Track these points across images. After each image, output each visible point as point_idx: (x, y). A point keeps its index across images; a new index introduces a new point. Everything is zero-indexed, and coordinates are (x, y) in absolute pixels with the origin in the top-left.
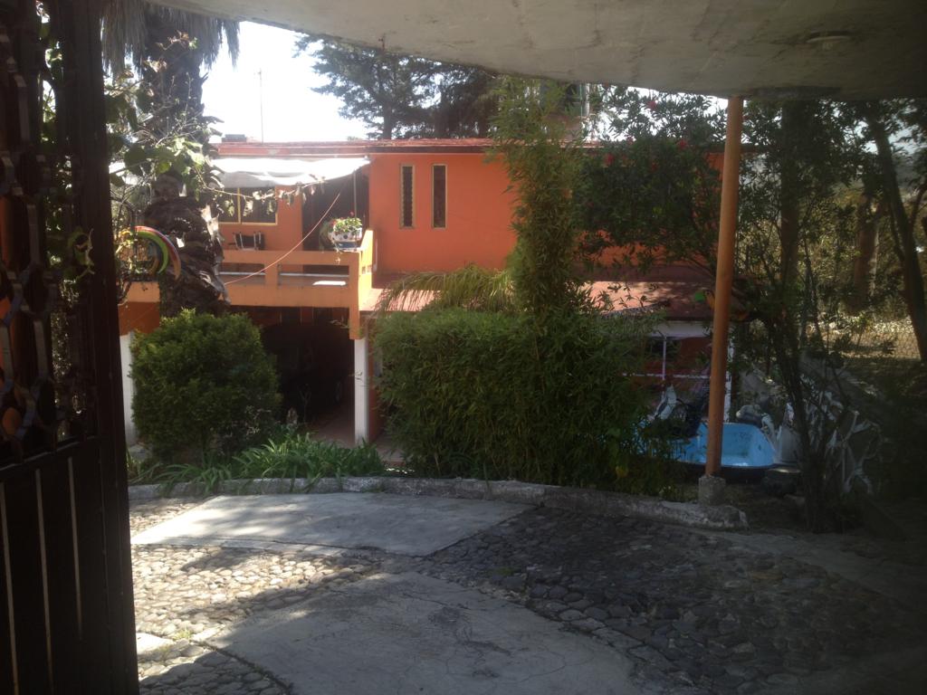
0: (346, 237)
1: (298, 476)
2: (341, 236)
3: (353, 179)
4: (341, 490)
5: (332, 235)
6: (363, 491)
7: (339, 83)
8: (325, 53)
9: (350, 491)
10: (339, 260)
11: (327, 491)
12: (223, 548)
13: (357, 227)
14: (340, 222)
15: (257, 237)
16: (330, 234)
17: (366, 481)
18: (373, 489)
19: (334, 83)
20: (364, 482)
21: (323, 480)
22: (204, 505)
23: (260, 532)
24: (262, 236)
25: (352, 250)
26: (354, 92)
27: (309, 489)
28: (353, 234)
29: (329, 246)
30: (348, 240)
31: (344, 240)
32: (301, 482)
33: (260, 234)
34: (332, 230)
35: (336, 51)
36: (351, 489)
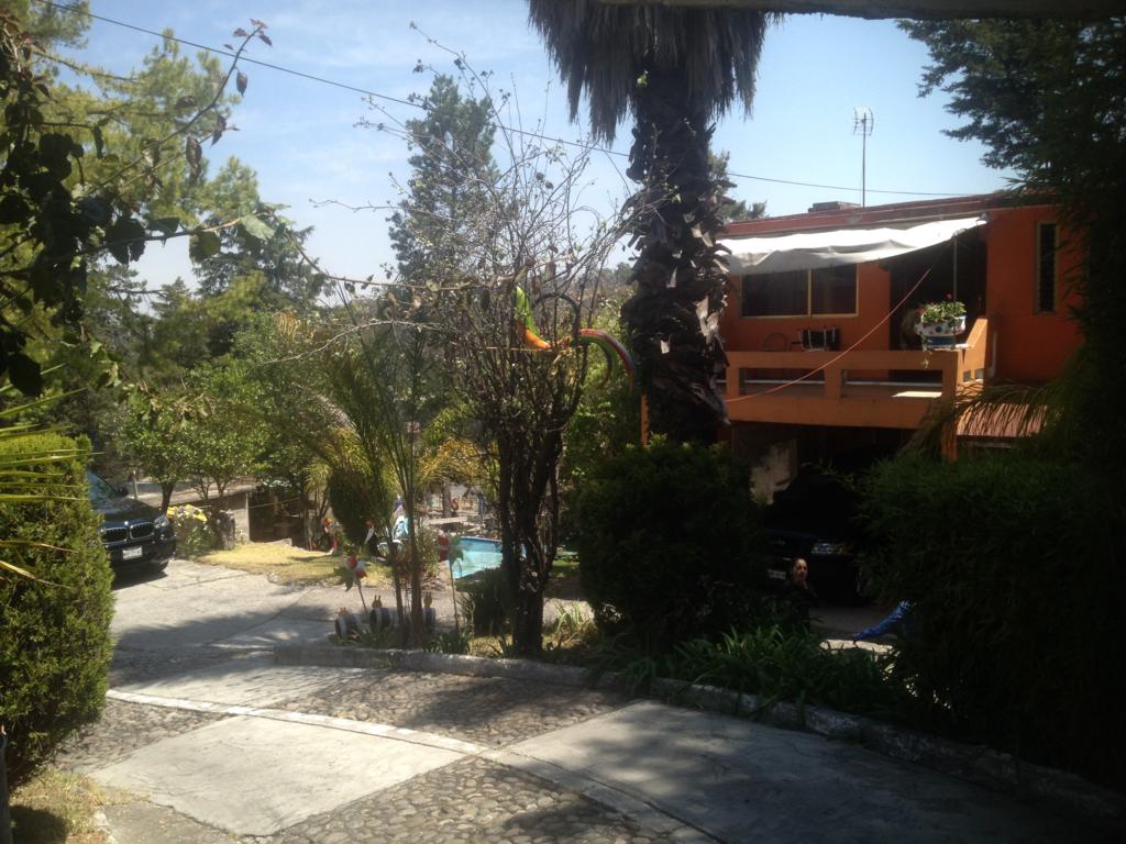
0: (939, 330)
1: (749, 692)
2: (932, 328)
3: (952, 246)
4: (801, 726)
5: (919, 328)
6: (831, 737)
7: (985, 122)
8: (967, 86)
9: (816, 733)
10: (927, 362)
11: (782, 724)
12: (583, 797)
13: (958, 315)
14: (934, 308)
15: (829, 333)
16: (917, 326)
17: (839, 721)
18: (847, 737)
19: (978, 122)
20: (836, 721)
21: (780, 704)
22: (618, 714)
23: (641, 783)
24: (837, 331)
25: (948, 348)
26: (1008, 132)
27: (759, 717)
28: (950, 325)
29: (915, 342)
30: (942, 334)
31: (936, 334)
32: (749, 701)
33: (834, 329)
34: (920, 320)
35: (983, 80)
36: (818, 728)
